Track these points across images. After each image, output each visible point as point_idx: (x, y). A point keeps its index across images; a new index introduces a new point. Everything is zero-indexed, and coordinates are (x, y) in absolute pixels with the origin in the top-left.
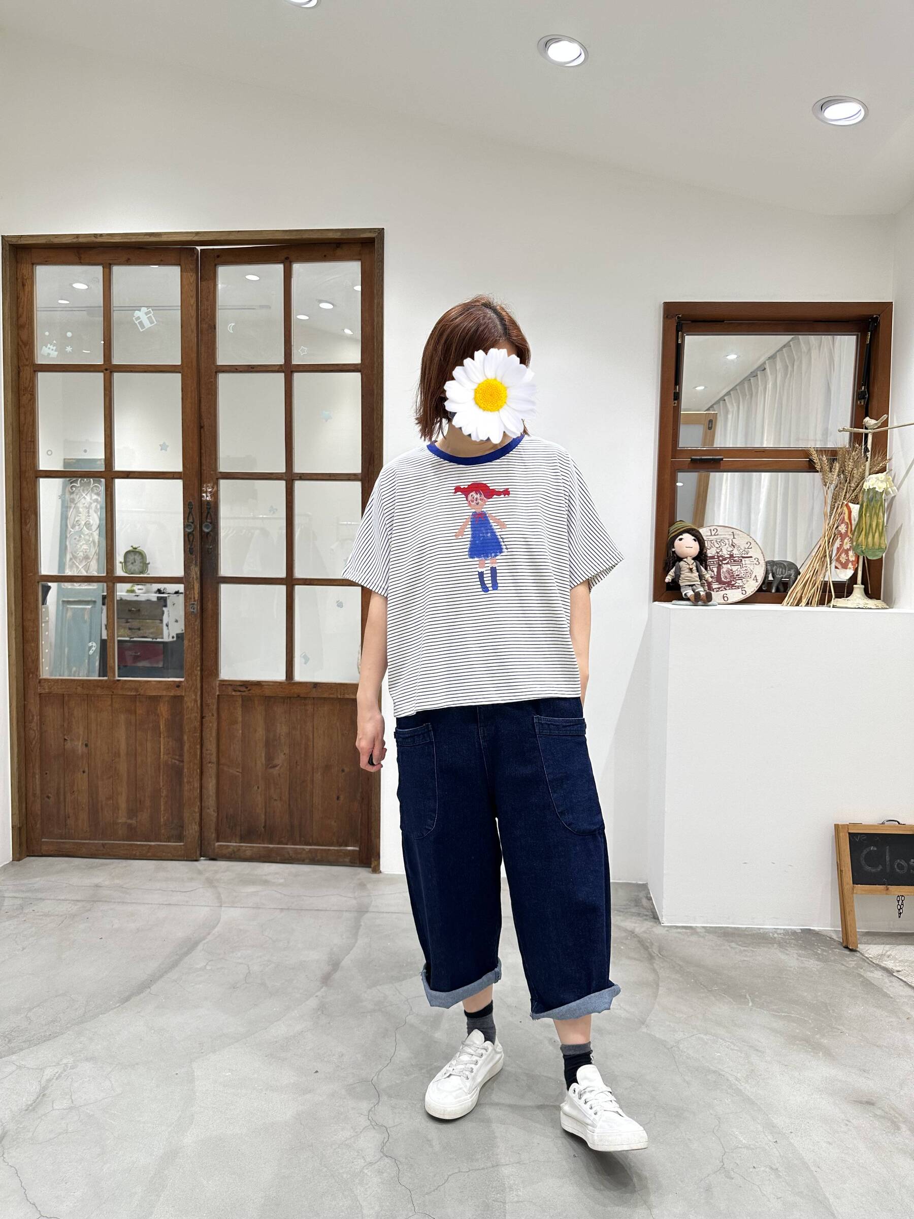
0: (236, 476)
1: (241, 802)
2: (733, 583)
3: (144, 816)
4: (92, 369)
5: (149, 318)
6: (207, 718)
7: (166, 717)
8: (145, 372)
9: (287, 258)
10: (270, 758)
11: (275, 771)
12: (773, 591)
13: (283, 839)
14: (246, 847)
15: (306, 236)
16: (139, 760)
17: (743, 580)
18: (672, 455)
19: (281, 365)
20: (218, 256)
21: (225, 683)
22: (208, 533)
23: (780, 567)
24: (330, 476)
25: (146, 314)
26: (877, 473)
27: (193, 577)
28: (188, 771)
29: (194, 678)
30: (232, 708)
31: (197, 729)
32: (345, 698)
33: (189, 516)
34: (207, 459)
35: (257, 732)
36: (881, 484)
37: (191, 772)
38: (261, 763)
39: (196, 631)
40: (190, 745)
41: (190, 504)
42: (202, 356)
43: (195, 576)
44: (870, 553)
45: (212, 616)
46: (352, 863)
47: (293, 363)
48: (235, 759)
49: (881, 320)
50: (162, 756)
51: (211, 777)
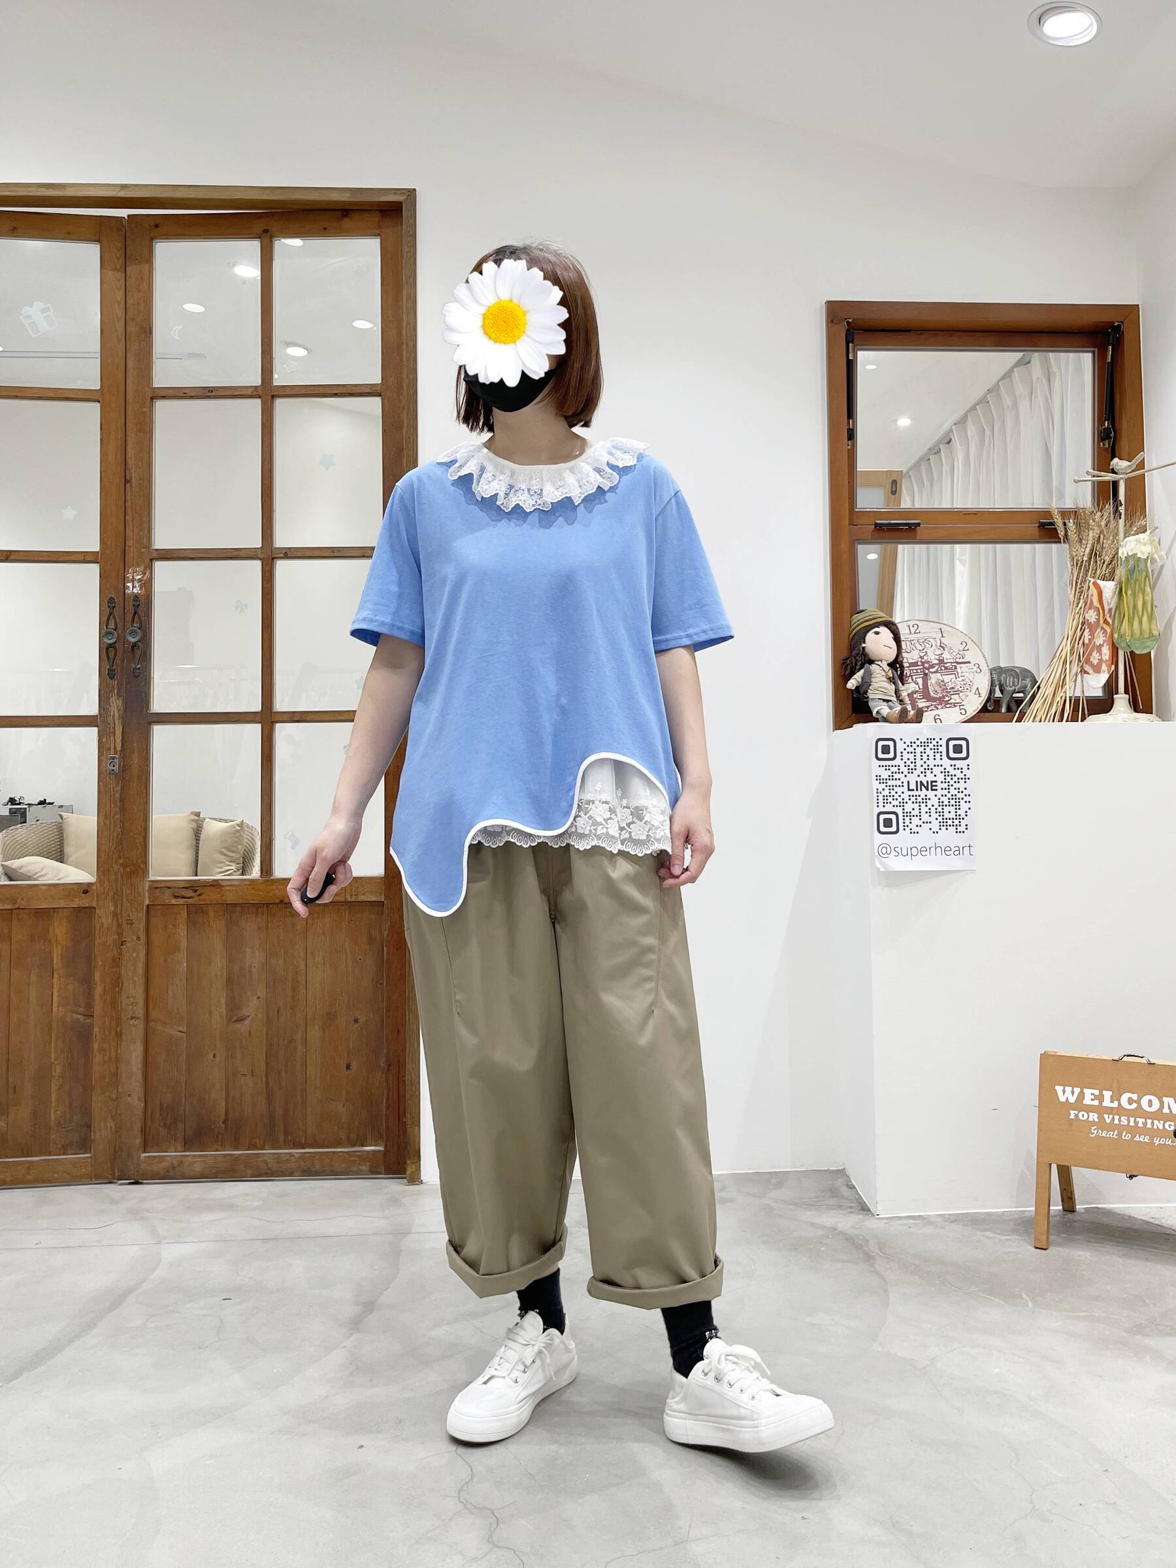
0: (180, 557)
1: (186, 1080)
2: (947, 699)
3: (22, 1114)
5: (45, 320)
6: (127, 944)
7: (64, 944)
9: (266, 232)
10: (234, 1006)
11: (243, 1027)
12: (1004, 709)
13: (258, 1140)
14: (194, 1155)
15: (294, 199)
16: (14, 1018)
17: (961, 694)
18: (849, 520)
19: (256, 387)
20: (155, 228)
21: (159, 885)
22: (134, 645)
23: (1009, 675)
24: (333, 552)
25: (42, 311)
26: (1133, 535)
27: (114, 716)
28: (100, 1032)
29: (114, 877)
30: (170, 927)
31: (117, 962)
32: (359, 900)
33: (109, 619)
34: (136, 530)
35: (213, 964)
36: (1143, 548)
37: (107, 1033)
38: (219, 1016)
39: (118, 801)
40: (105, 987)
41: (111, 600)
42: (130, 374)
43: (117, 715)
44: (1137, 645)
45: (138, 776)
46: (373, 1173)
47: (274, 384)
48: (176, 1010)
49: (1125, 328)
50: (55, 1010)
51: (135, 1043)
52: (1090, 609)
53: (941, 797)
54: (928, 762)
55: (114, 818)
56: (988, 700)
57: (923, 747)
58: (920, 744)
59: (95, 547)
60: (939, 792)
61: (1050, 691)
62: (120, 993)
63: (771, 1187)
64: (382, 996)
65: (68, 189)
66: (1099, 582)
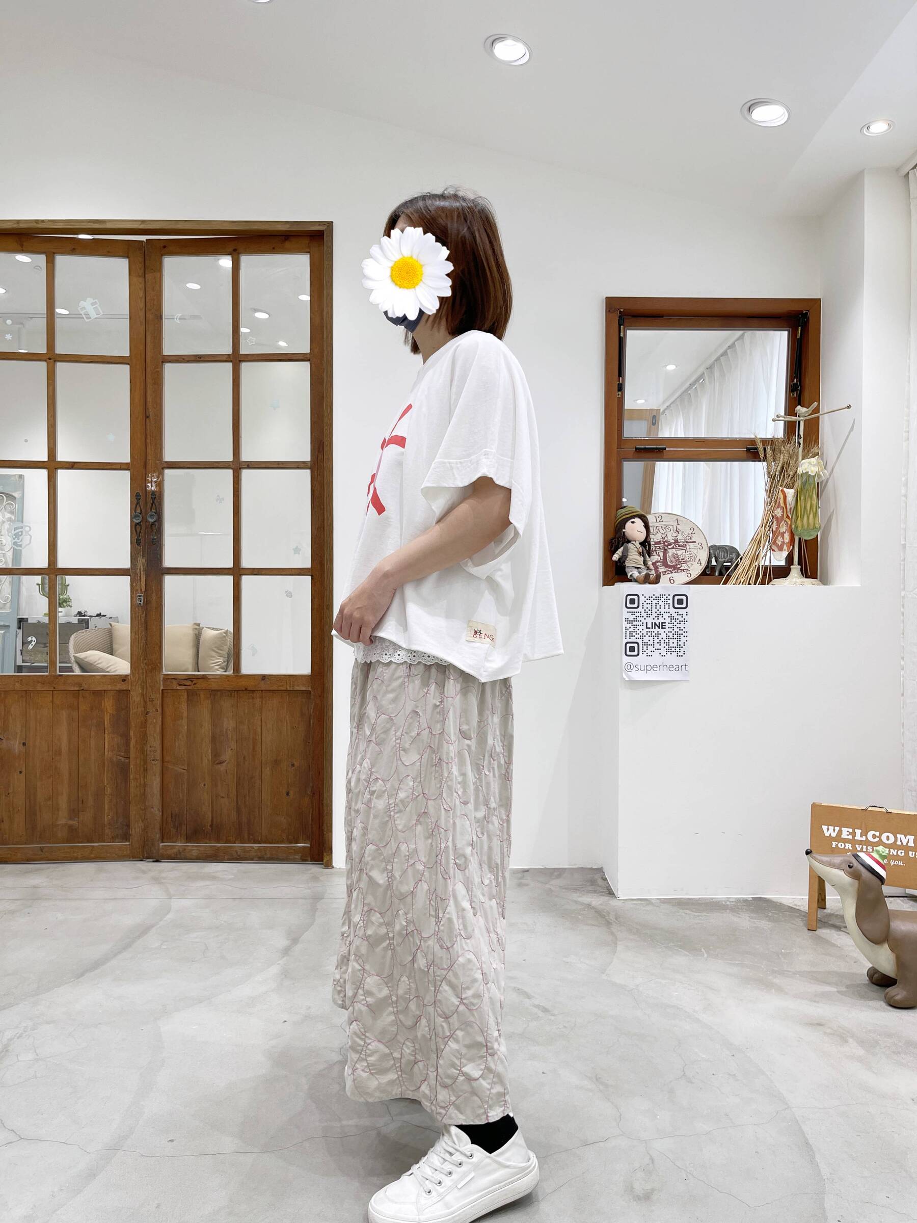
0: (182, 466)
1: (187, 800)
2: (679, 566)
3: (87, 817)
4: (34, 358)
5: (95, 309)
6: (150, 714)
7: (111, 712)
8: (91, 362)
9: (235, 250)
10: (216, 754)
11: (222, 768)
12: (717, 574)
13: (231, 838)
14: (192, 845)
15: (255, 227)
16: (81, 758)
17: (688, 563)
18: (617, 445)
19: (229, 355)
20: (165, 247)
21: (169, 677)
22: (153, 524)
23: (723, 551)
24: (279, 465)
25: (93, 304)
26: (809, 458)
27: (140, 569)
28: (134, 767)
29: (141, 671)
30: (177, 703)
31: (144, 724)
32: (295, 689)
33: (136, 507)
34: (153, 449)
35: (203, 727)
36: (813, 468)
37: (138, 769)
38: (207, 760)
39: (143, 623)
40: (137, 741)
41: (138, 495)
42: (148, 347)
43: (142, 568)
44: (806, 533)
45: (156, 608)
46: (303, 860)
47: (241, 352)
48: (180, 756)
49: (811, 315)
50: (106, 753)
51: (155, 775)
52: (778, 508)
53: (668, 633)
54: (660, 610)
55: (141, 634)
56: (707, 567)
57: (657, 600)
58: (655, 598)
59: (128, 460)
60: (667, 630)
61: (747, 563)
62: (146, 744)
63: (554, 877)
64: (310, 752)
65: (108, 224)
66: (785, 490)
